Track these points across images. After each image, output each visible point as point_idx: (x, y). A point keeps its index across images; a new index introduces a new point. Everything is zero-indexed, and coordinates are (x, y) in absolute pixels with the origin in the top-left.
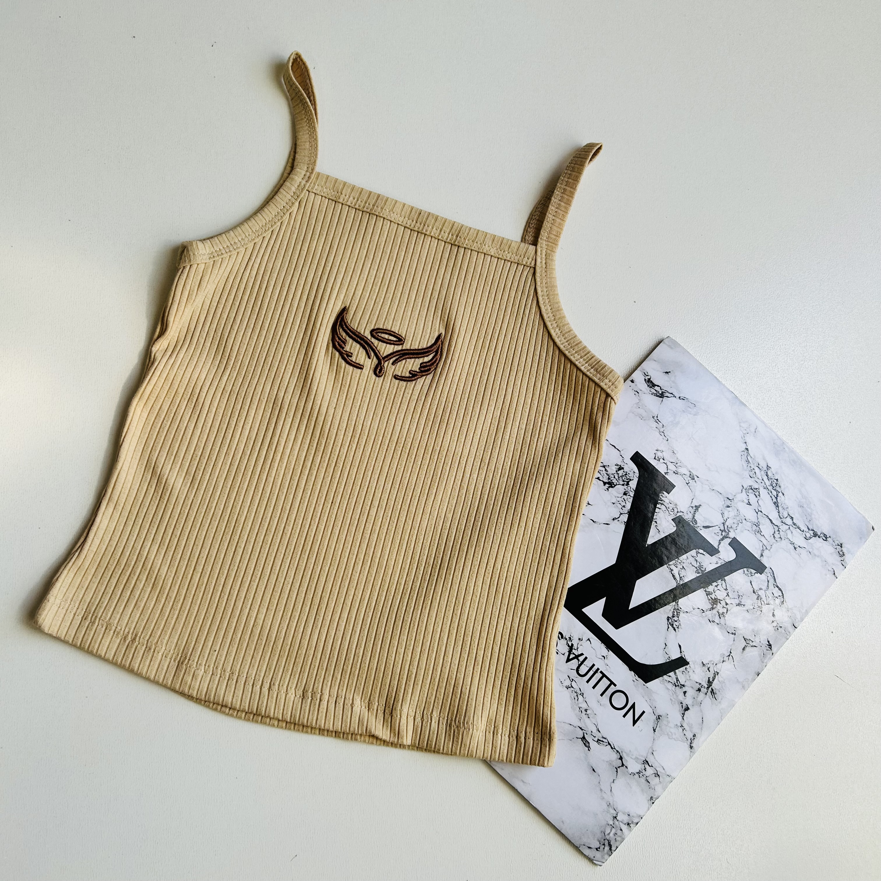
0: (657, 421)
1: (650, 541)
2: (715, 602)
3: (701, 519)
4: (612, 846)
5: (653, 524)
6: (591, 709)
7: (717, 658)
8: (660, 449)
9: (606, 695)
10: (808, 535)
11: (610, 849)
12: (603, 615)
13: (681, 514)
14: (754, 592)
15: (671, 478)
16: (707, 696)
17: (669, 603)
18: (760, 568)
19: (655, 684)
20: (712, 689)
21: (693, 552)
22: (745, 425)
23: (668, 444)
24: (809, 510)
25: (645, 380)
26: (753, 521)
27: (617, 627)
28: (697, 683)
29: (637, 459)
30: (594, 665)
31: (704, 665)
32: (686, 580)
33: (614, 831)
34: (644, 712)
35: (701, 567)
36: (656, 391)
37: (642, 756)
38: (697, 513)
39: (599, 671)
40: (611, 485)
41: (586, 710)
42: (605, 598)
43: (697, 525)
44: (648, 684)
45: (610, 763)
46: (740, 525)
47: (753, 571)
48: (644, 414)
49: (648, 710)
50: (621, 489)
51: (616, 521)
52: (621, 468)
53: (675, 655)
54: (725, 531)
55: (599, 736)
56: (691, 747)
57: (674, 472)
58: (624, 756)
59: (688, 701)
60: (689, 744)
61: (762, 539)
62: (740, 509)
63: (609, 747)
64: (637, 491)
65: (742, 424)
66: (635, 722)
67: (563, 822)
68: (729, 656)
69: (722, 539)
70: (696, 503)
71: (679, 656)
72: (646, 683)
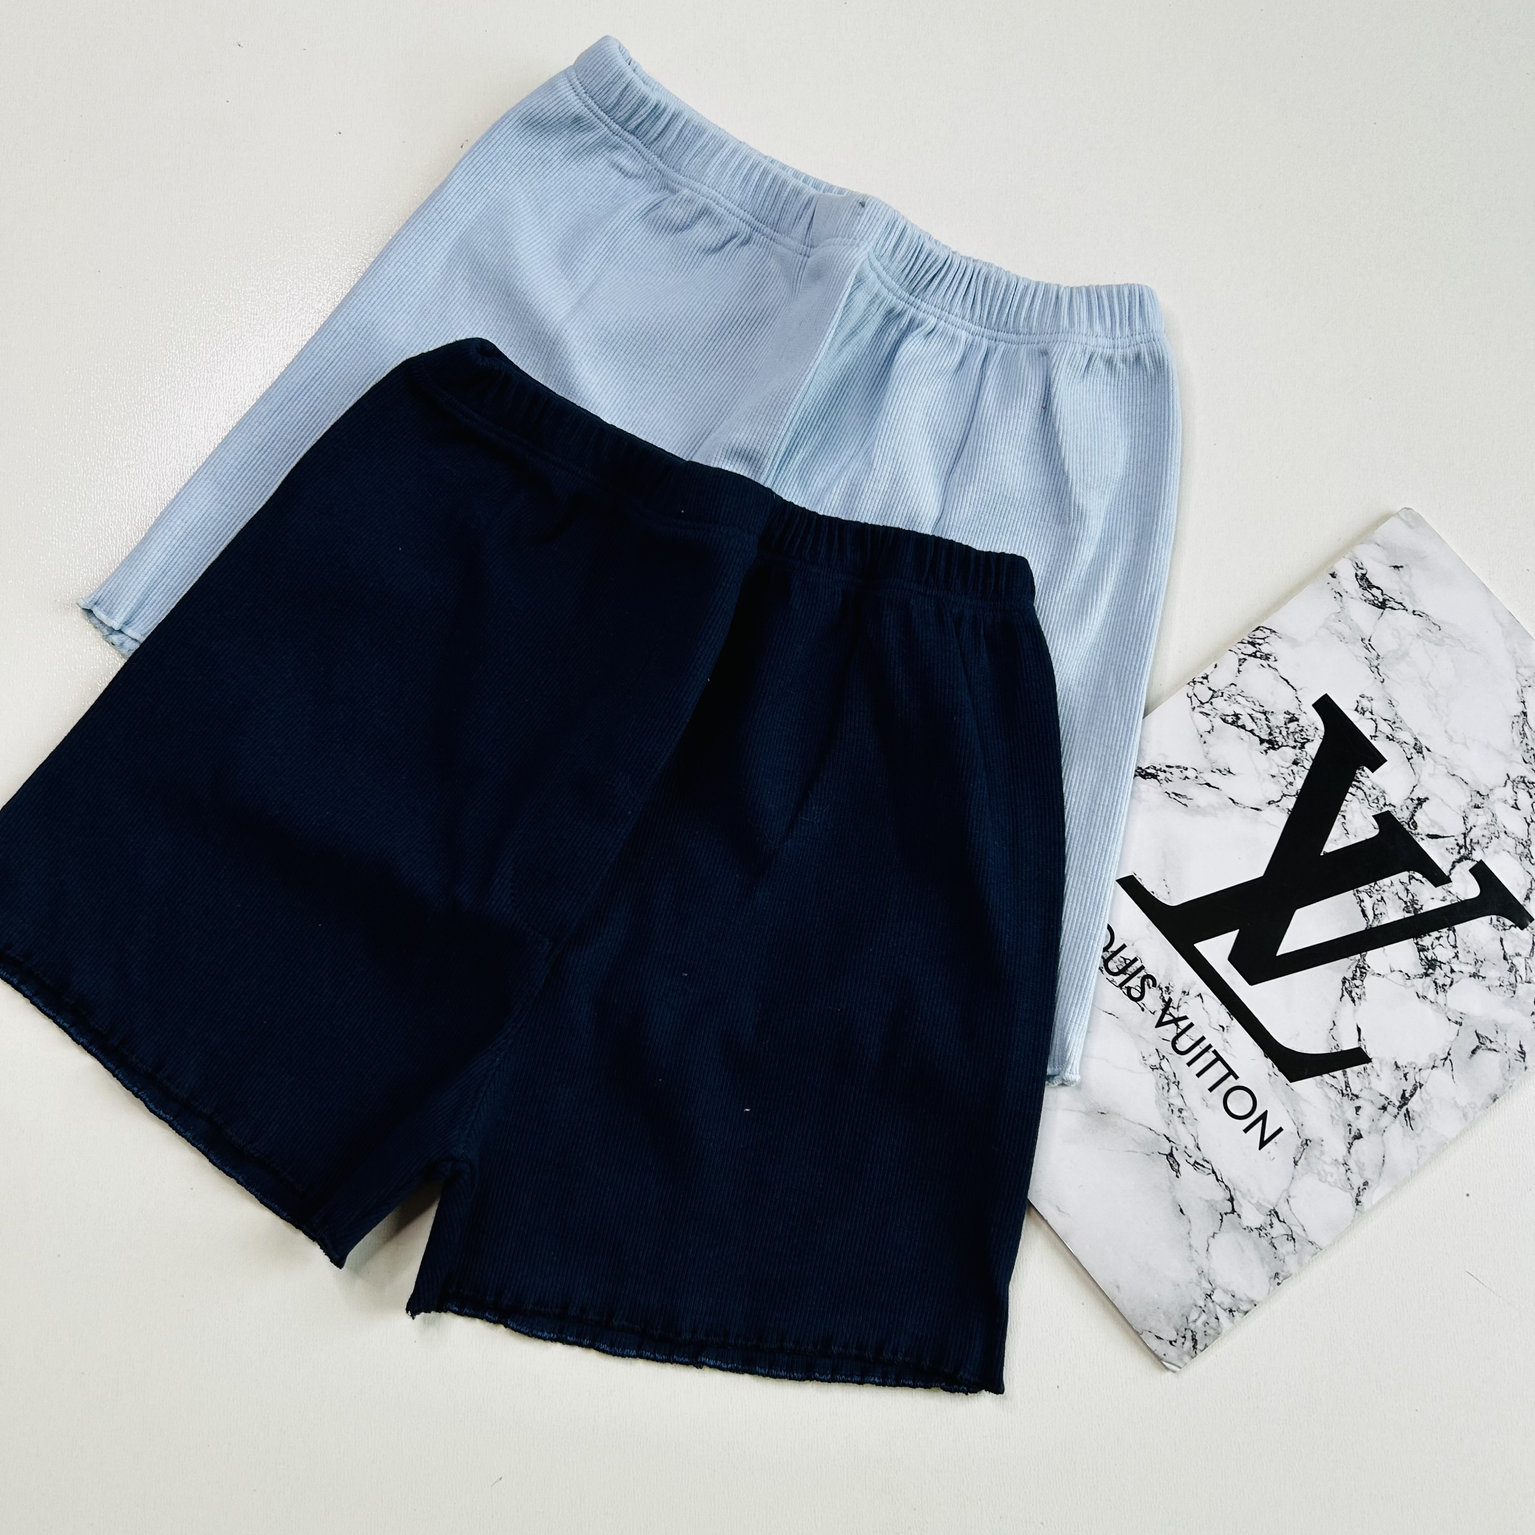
0: (1369, 647)
1: (1330, 847)
2: (1432, 964)
3: (1425, 822)
4: (1198, 1342)
5: (1339, 819)
6: (1189, 1109)
7: (1423, 1060)
8: (1367, 694)
9: (1219, 1091)
11: (1194, 1347)
12: (1232, 960)
13: (1390, 809)
14: (1505, 958)
15: (1380, 745)
16: (1397, 1121)
18: (1520, 918)
19: (1307, 1086)
20: (1407, 1110)
21: (1404, 876)
22: (1527, 673)
23: (1383, 688)
25: (1356, 575)
26: (1520, 836)
28: (1381, 1095)
29: (1325, 706)
30: (1203, 1038)
31: (1397, 1067)
32: (1385, 921)
33: (1204, 1317)
34: (1280, 1130)
35: (1414, 902)
36: (1373, 596)
37: (1269, 1203)
38: (1419, 811)
39: (1212, 1049)
40: (1273, 745)
41: (1180, 1111)
42: (1236, 932)
43: (1417, 831)
44: (1295, 1085)
45: (1211, 1205)
46: (1495, 840)
47: (1508, 922)
48: (1346, 631)
49: (1288, 1127)
50: (1289, 754)
51: (1273, 806)
52: (1293, 719)
53: (1348, 1043)
54: (1466, 847)
55: (1197, 1156)
56: (1358, 1202)
57: (1388, 737)
58: (1237, 1196)
59: (1362, 1123)
60: (1355, 1195)
62: (1498, 814)
63: (1213, 1176)
64: (1316, 761)
65: (1520, 670)
66: (1263, 1144)
67: (1118, 1287)
68: (1446, 1059)
69: (1460, 861)
70: (1419, 793)
71: (1354, 1045)
72: (1291, 1081)
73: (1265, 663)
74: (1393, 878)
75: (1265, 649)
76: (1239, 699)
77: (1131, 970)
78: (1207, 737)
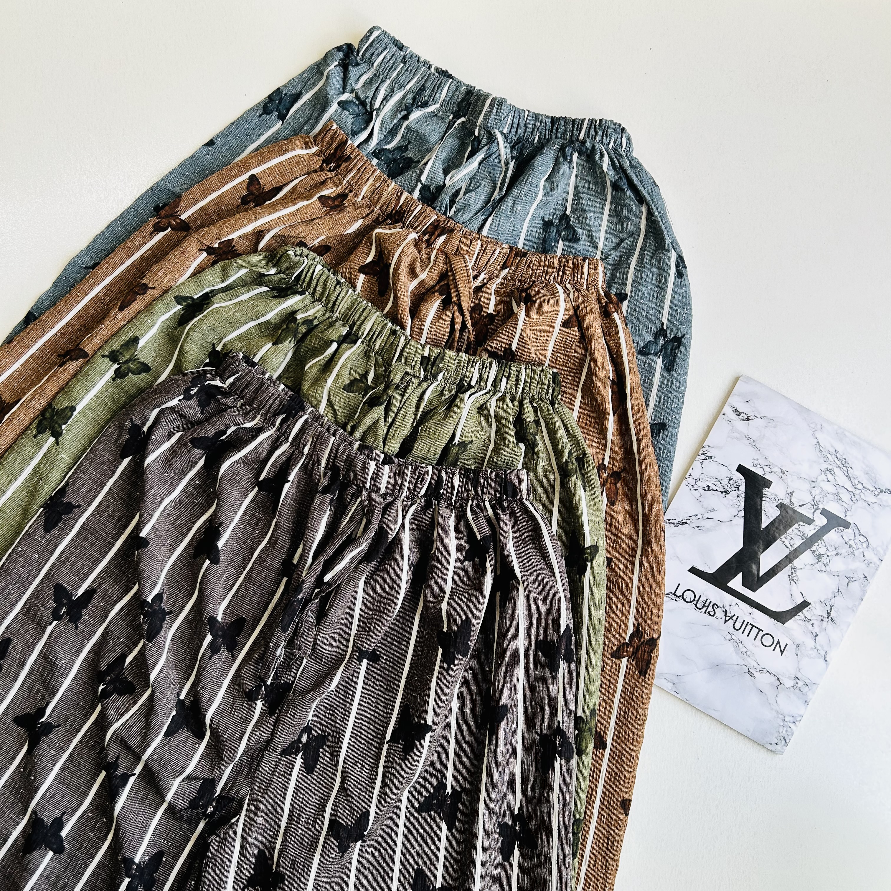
0: (749, 439)
1: (763, 526)
2: (819, 556)
3: (796, 501)
4: (786, 739)
6: (749, 650)
7: (830, 596)
8: (755, 458)
9: (758, 639)
10: (876, 493)
11: (786, 742)
12: (743, 585)
13: (781, 501)
14: (846, 543)
15: (767, 477)
16: (829, 623)
17: (787, 566)
18: (846, 525)
19: (791, 623)
20: (831, 617)
21: (796, 526)
22: (813, 425)
23: (761, 453)
24: (873, 475)
25: (733, 411)
26: (834, 493)
27: (754, 591)
28: (819, 616)
29: (741, 469)
30: (744, 621)
31: (821, 602)
32: (795, 546)
33: (785, 729)
34: (787, 645)
35: (804, 535)
36: (743, 417)
37: (793, 674)
38: (792, 497)
39: (749, 624)
40: (727, 492)
41: (746, 653)
42: (741, 573)
43: (794, 506)
44: (786, 624)
46: (825, 498)
47: (842, 528)
48: (738, 435)
49: (789, 642)
50: (734, 494)
51: (736, 517)
52: (731, 479)
53: (800, 601)
54: (815, 505)
55: (759, 668)
56: (826, 661)
57: (769, 472)
58: (780, 677)
59: (816, 630)
60: (824, 659)
61: (844, 504)
62: (823, 487)
63: (768, 673)
64: (746, 493)
65: (811, 425)
66: (782, 653)
68: (838, 592)
69: (815, 511)
70: (790, 490)
71: (802, 600)
72: (783, 623)
73: (711, 460)
74: (793, 528)
75: (709, 455)
76: (707, 479)
77: (707, 604)
78: (700, 499)
